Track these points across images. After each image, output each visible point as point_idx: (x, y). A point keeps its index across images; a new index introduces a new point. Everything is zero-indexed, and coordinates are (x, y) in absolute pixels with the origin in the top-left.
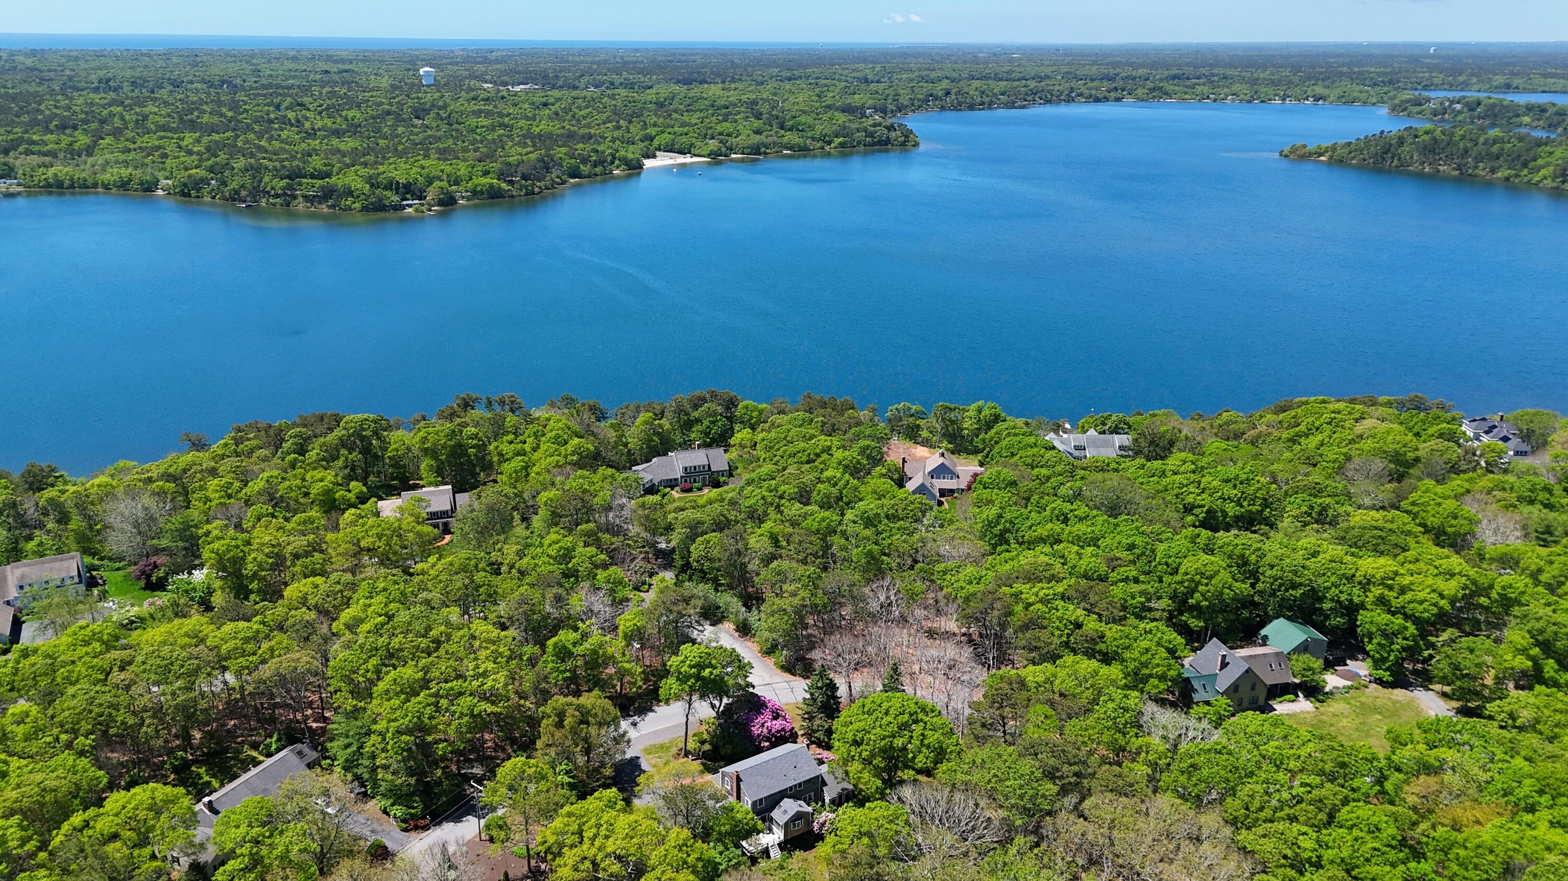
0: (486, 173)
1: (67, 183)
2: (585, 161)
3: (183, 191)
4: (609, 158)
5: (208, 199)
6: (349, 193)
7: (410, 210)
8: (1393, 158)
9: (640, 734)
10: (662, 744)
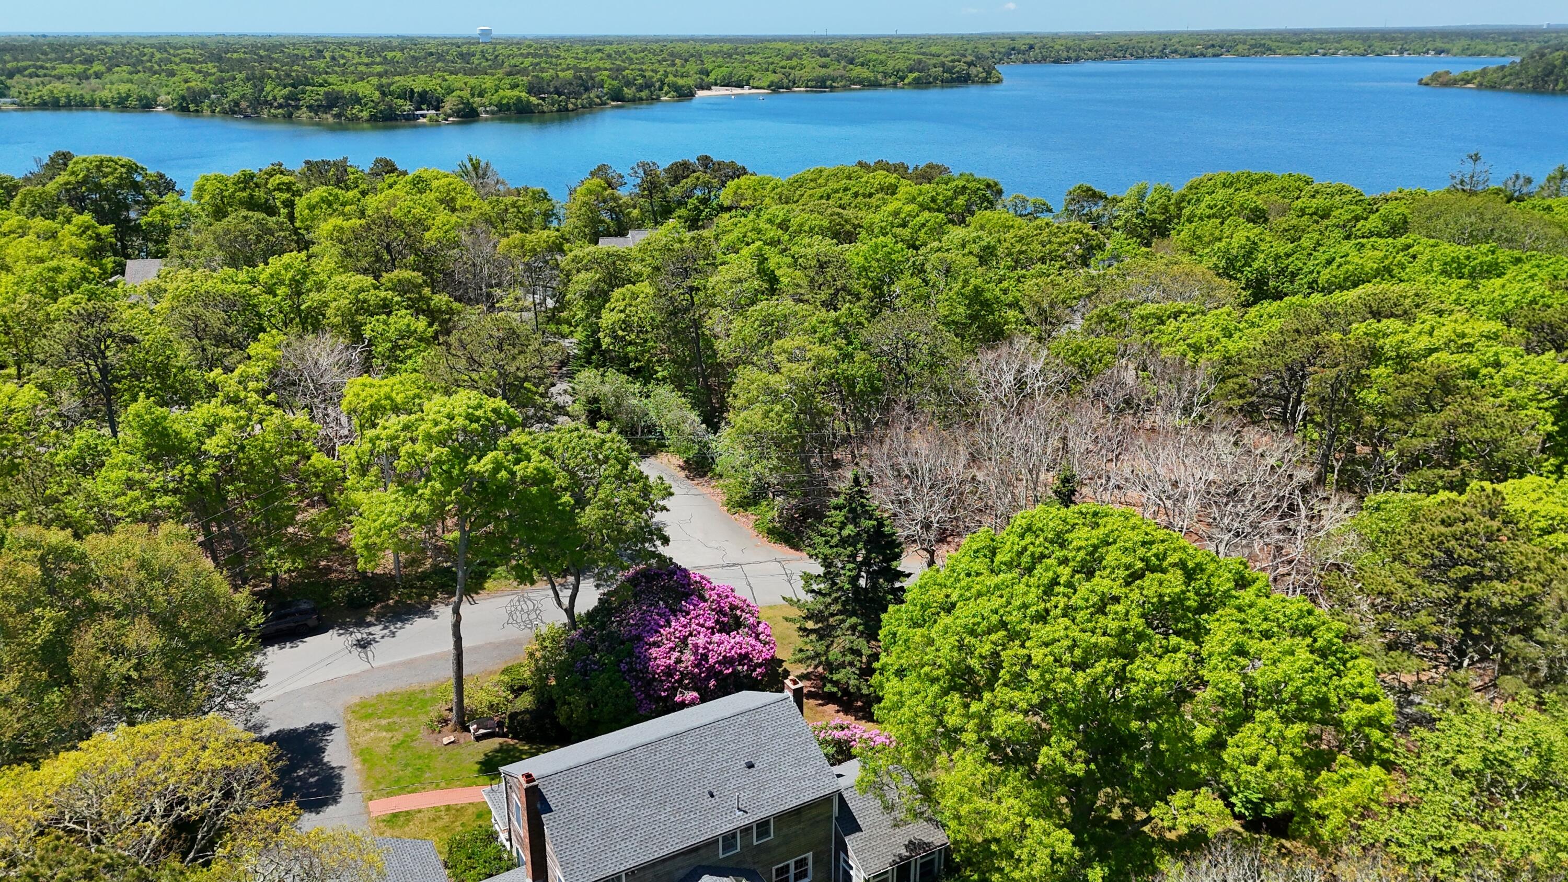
0: (514, 87)
1: (63, 101)
2: (628, 84)
3: (180, 104)
4: (657, 85)
5: (207, 112)
6: (356, 99)
7: (425, 120)
8: (1557, 81)
9: (368, 666)
10: (414, 693)
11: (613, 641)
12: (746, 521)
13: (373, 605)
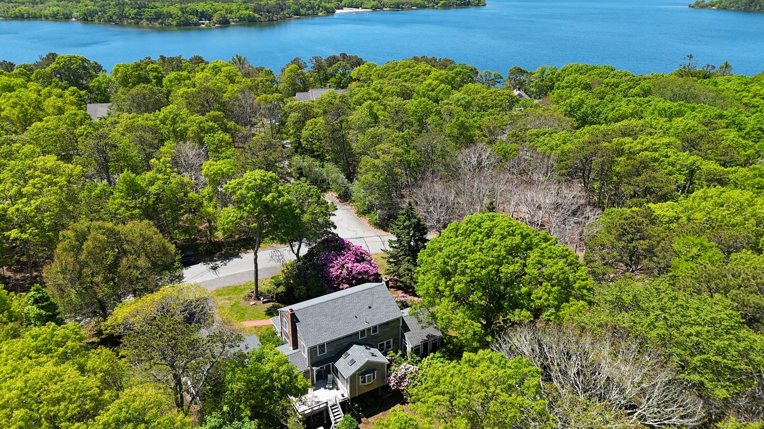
0: (247, 9)
1: (26, 15)
2: (303, 7)
3: (84, 17)
4: (317, 7)
5: (97, 21)
6: (170, 15)
7: (204, 26)
8: (756, 5)
9: (217, 277)
10: (237, 286)
11: (315, 266)
12: (365, 220)
13: (216, 253)
